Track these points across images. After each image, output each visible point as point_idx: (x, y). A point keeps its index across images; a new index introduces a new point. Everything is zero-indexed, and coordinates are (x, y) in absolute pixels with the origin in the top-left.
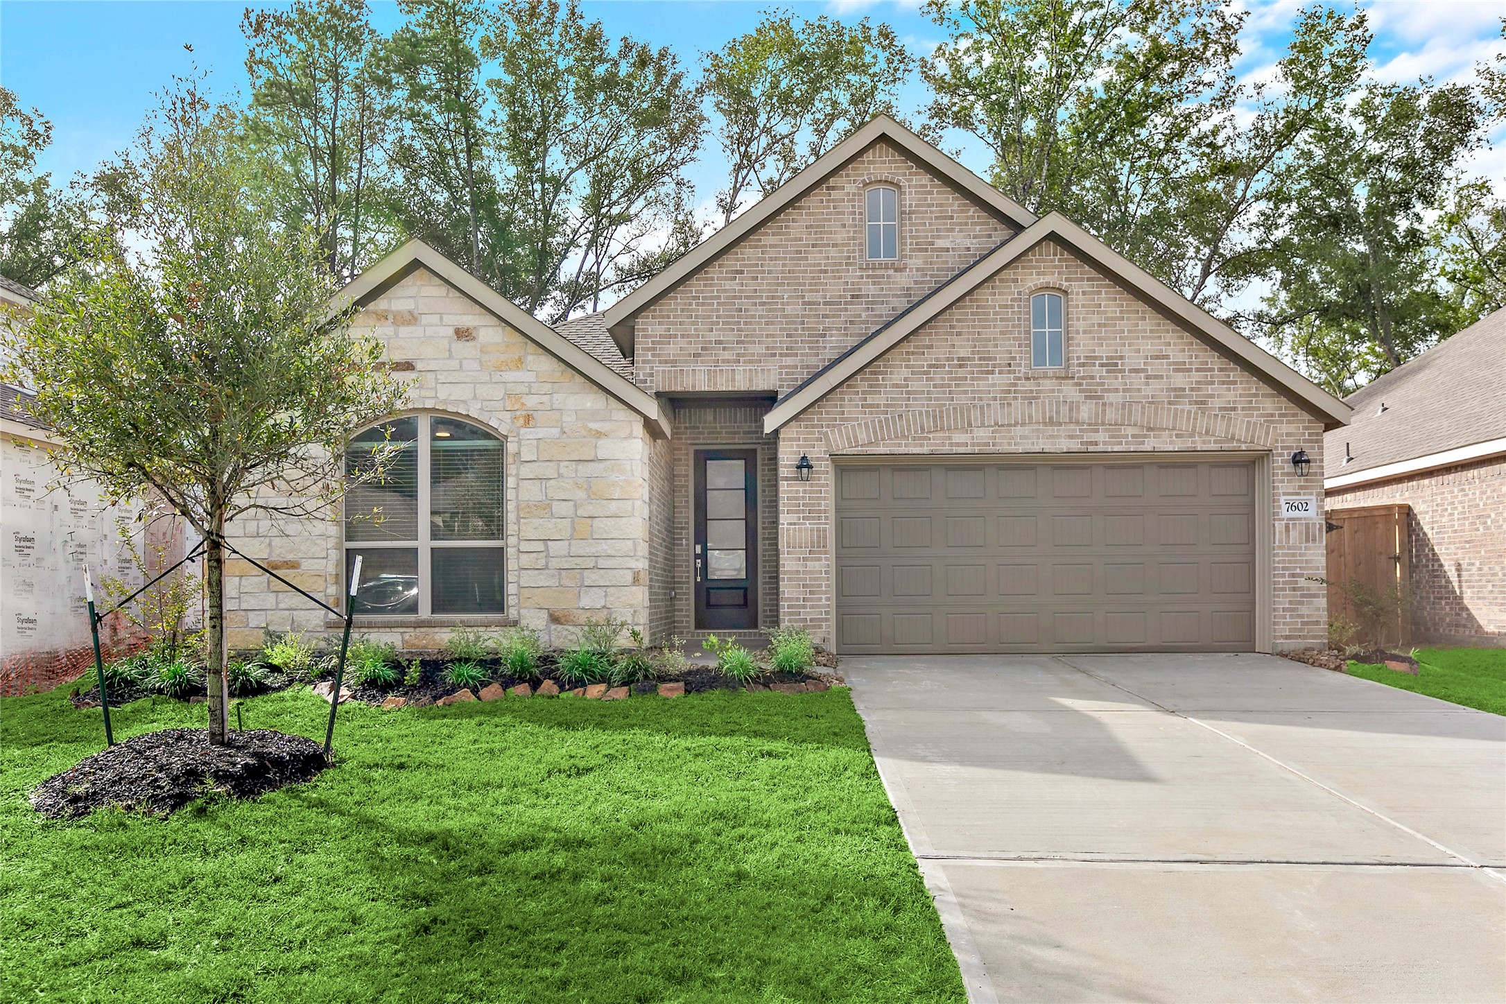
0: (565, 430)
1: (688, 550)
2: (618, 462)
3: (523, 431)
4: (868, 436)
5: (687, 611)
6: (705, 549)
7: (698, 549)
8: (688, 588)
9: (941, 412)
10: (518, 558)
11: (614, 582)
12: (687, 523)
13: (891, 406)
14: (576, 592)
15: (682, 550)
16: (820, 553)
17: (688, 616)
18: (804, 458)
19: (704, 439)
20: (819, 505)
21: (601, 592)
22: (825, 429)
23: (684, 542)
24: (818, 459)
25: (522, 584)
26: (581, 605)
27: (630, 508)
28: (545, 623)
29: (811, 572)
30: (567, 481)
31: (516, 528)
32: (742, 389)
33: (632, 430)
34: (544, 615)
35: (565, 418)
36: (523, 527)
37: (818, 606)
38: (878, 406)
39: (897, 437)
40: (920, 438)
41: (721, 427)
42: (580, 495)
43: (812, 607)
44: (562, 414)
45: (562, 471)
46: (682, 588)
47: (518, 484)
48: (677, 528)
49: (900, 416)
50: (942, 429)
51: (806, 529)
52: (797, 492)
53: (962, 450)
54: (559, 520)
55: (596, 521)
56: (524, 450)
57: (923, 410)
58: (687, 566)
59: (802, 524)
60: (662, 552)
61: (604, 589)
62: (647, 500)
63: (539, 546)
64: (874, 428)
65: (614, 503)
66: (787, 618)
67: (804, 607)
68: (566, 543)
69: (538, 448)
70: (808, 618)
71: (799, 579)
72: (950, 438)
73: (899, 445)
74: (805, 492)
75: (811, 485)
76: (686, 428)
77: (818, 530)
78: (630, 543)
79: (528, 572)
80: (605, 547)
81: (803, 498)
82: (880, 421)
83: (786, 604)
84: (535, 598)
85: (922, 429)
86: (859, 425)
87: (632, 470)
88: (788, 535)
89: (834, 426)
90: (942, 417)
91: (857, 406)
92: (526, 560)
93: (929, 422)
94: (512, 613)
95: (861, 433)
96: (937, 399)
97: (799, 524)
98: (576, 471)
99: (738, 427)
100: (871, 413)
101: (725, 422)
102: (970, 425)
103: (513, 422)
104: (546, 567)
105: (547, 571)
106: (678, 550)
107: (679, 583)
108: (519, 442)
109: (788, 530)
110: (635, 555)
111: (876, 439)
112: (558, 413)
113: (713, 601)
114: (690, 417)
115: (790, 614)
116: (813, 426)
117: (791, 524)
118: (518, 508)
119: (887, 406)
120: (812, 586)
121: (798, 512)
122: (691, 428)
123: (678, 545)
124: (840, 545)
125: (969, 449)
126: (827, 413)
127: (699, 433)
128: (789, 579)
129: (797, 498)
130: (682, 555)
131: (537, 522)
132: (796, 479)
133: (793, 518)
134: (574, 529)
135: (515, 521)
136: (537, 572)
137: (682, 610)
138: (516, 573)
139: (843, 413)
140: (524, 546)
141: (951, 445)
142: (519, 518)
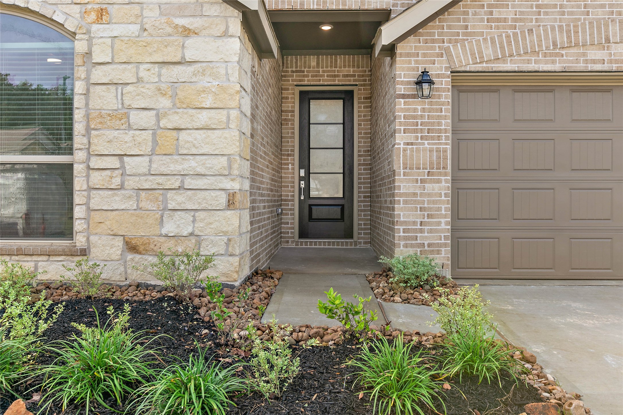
0: (147, 26)
1: (293, 173)
2: (211, 65)
3: (95, 27)
4: (495, 51)
5: (292, 224)
6: (308, 173)
7: (302, 173)
8: (293, 205)
9: (576, 26)
10: (88, 176)
11: (204, 206)
12: (293, 151)
13: (520, 20)
14: (158, 216)
15: (288, 173)
16: (440, 174)
17: (293, 228)
18: (425, 73)
19: (308, 81)
20: (439, 124)
21: (189, 217)
22: (446, 45)
23: (290, 166)
24: (438, 76)
25: (92, 206)
26: (164, 231)
27: (224, 119)
28: (119, 252)
29: (429, 195)
30: (147, 86)
31: (85, 140)
32: (353, 7)
33: (227, 28)
34: (119, 243)
35: (146, 13)
36: (94, 141)
37: (436, 231)
38: (505, 20)
39: (526, 53)
40: (551, 55)
41: (324, 72)
42: (165, 103)
43: (431, 231)
44: (142, 9)
45: (141, 74)
46: (288, 205)
47: (88, 90)
48: (284, 155)
49: (530, 31)
50: (577, 45)
51: (425, 150)
52: (415, 110)
53: (598, 67)
54: (138, 132)
55: (183, 136)
56: (96, 50)
57: (556, 24)
58: (293, 187)
59: (420, 144)
60: (268, 173)
61: (192, 213)
62: (249, 114)
63: (114, 162)
64: (501, 43)
65: (205, 113)
66: (402, 243)
67: (421, 231)
68: (147, 159)
69: (112, 47)
70: (426, 243)
71: (418, 202)
72: (584, 54)
73: (529, 62)
74: (423, 110)
75: (431, 103)
76: (293, 72)
77: (438, 150)
78: (224, 160)
79: (100, 192)
80: (193, 164)
81: (422, 117)
82: (508, 36)
83: (401, 228)
84: (108, 223)
85: (555, 44)
86: (485, 40)
87: (227, 74)
88: (405, 156)
89: (456, 41)
90: (576, 32)
91: (482, 20)
92: (96, 178)
93: (562, 37)
94: (80, 240)
95: (487, 48)
96: (571, 13)
97: (416, 144)
98: (160, 75)
99: (338, 71)
100: (498, 28)
101: (327, 67)
102: (608, 40)
103: (83, 18)
104: (122, 187)
105: (123, 192)
106: (285, 173)
107: (285, 200)
108: (90, 40)
109: (405, 150)
110: (230, 174)
111: (504, 56)
112: (137, 7)
113: (314, 216)
114: (296, 63)
115: (406, 238)
116: (433, 41)
117: (408, 144)
118: (87, 116)
119: (515, 20)
120: (430, 209)
121: (415, 131)
122: (297, 71)
123: (284, 169)
124: (457, 167)
125: (606, 67)
126: (449, 27)
127: (304, 76)
128: (406, 202)
129: (414, 117)
130: (288, 178)
131: (111, 134)
132: (414, 96)
133: (410, 137)
134: (155, 142)
135: (83, 132)
136: (110, 192)
137: (288, 223)
138: (85, 193)
139: (466, 27)
140: (95, 162)
141: (586, 61)
142: (88, 129)
